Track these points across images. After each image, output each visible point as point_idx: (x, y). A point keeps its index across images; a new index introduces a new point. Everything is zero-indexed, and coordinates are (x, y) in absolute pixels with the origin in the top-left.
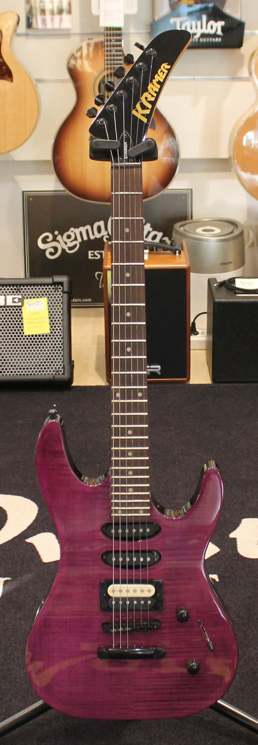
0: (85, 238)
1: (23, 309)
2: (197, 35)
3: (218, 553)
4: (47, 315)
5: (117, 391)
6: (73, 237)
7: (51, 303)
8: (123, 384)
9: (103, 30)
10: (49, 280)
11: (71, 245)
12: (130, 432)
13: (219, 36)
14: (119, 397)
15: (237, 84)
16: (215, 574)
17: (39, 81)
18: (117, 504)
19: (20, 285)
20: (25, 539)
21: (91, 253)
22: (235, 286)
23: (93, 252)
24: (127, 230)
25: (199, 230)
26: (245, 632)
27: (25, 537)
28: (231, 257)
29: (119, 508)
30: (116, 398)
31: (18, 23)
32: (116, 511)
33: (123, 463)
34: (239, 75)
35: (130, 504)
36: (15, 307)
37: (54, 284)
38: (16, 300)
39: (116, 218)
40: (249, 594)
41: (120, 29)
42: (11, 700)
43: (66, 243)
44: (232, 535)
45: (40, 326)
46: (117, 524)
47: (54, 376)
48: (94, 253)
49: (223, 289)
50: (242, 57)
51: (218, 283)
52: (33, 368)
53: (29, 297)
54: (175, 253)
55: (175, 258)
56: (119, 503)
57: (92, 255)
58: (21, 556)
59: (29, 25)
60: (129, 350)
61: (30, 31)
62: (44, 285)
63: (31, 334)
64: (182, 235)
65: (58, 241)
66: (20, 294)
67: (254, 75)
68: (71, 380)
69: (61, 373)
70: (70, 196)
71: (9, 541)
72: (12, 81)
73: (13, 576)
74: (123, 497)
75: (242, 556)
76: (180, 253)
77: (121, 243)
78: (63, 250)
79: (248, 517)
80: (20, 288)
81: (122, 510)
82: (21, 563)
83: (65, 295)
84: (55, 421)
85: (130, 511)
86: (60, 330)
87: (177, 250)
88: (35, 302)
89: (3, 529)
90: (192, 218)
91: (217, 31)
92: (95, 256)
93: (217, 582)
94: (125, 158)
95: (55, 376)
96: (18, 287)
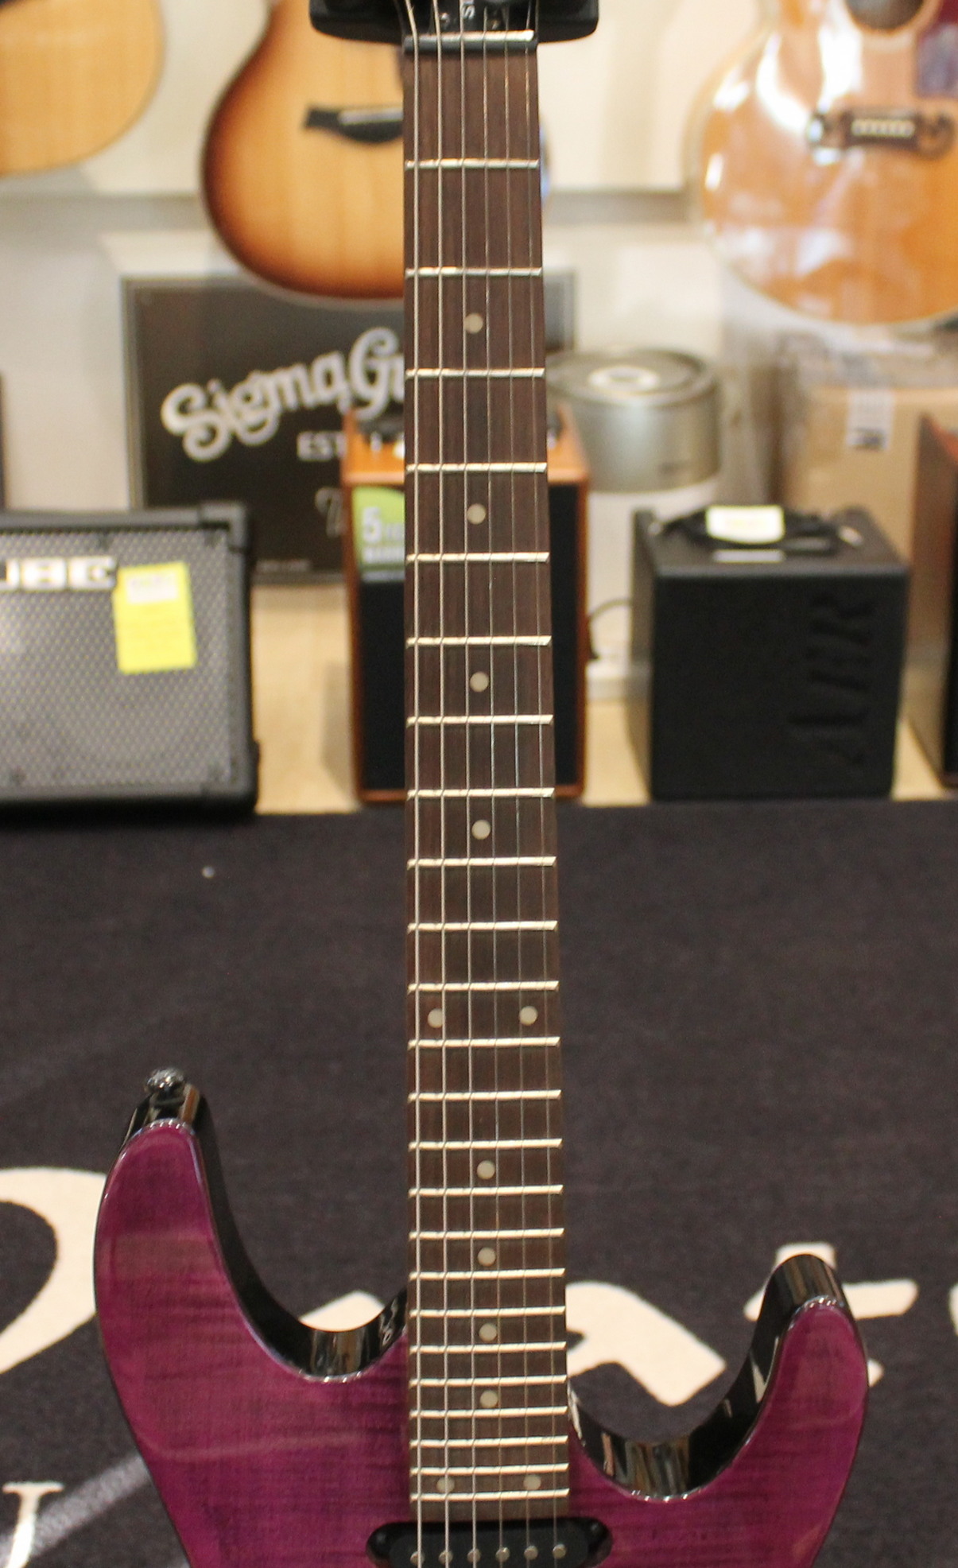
0: (292, 402)
1: (116, 597)
5: (430, 1001)
6: (257, 398)
7: (198, 577)
8: (456, 974)
10: (188, 516)
11: (252, 418)
12: (486, 1169)
14: (440, 1029)
18: (433, 1457)
19: (107, 530)
21: (308, 441)
22: (707, 530)
23: (310, 436)
24: (473, 323)
25: (599, 379)
29: (442, 1471)
30: (430, 1032)
32: (430, 1484)
33: (459, 1294)
35: (486, 1456)
37: (205, 526)
38: (98, 574)
39: (427, 271)
43: (240, 415)
45: (166, 646)
46: (433, 1528)
47: (203, 787)
48: (312, 442)
49: (678, 542)
51: (660, 523)
52: (142, 763)
53: (132, 563)
56: (441, 1450)
57: (309, 445)
60: (482, 830)
62: (176, 529)
63: (138, 669)
65: (218, 411)
66: (107, 555)
69: (224, 778)
74: (459, 1428)
77: (447, 380)
80: (109, 537)
81: (453, 1477)
84: (174, 1125)
85: (485, 1483)
88: (150, 576)
90: (573, 346)
92: (315, 448)
94: (463, 14)
95: (207, 786)
96: (102, 534)
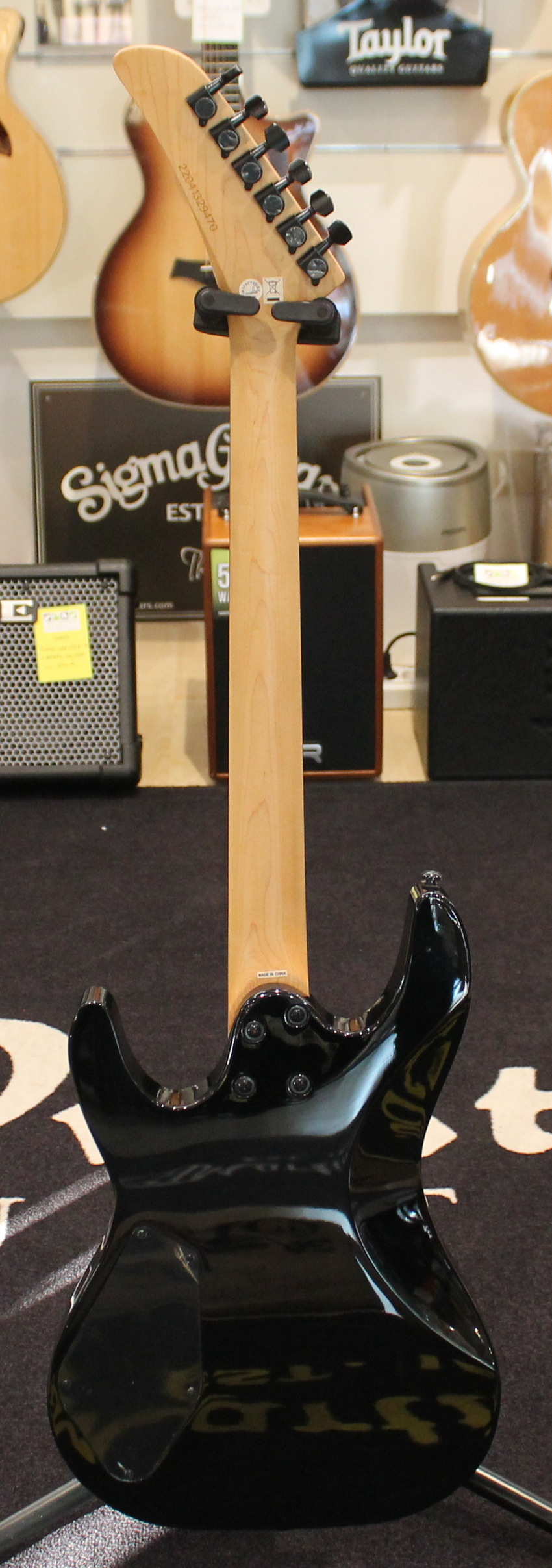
0: (160, 478)
1: (37, 628)
2: (391, 59)
3: (453, 1142)
4: (84, 640)
6: (135, 476)
7: (95, 616)
9: (200, 48)
10: (89, 569)
11: (130, 491)
13: (437, 62)
15: (474, 162)
16: (448, 1186)
17: (65, 153)
19: (30, 579)
20: (52, 1115)
21: (174, 509)
22: (474, 579)
23: (175, 505)
25: (397, 463)
26: (516, 1312)
27: (51, 1109)
28: (463, 519)
31: (22, 33)
34: (479, 142)
36: (19, 624)
37: (102, 576)
38: (22, 610)
40: (520, 1231)
41: (234, 46)
42: (31, 1463)
43: (120, 489)
44: (480, 1104)
45: (72, 664)
47: (101, 768)
48: (178, 510)
49: (450, 587)
50: (485, 105)
51: (439, 573)
52: (57, 750)
53: (48, 603)
54: (351, 513)
55: (352, 521)
57: (175, 512)
58: (43, 1152)
59: (43, 37)
61: (48, 51)
62: (80, 578)
63: (52, 679)
64: (361, 472)
65: (104, 485)
66: (29, 597)
67: (512, 142)
68: (136, 774)
69: (115, 761)
70: (129, 392)
71: (17, 1119)
72: (9, 154)
73: (30, 1193)
75: (504, 1149)
76: (361, 511)
78: (115, 504)
79: (513, 1065)
80: (30, 585)
82: (44, 1165)
83: (124, 601)
86: (114, 671)
87: (356, 506)
88: (61, 614)
89: (5, 1093)
90: (380, 437)
91: (433, 49)
92: (179, 514)
93: (453, 1204)
95: (104, 767)
96: (26, 582)
